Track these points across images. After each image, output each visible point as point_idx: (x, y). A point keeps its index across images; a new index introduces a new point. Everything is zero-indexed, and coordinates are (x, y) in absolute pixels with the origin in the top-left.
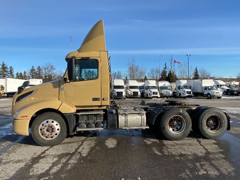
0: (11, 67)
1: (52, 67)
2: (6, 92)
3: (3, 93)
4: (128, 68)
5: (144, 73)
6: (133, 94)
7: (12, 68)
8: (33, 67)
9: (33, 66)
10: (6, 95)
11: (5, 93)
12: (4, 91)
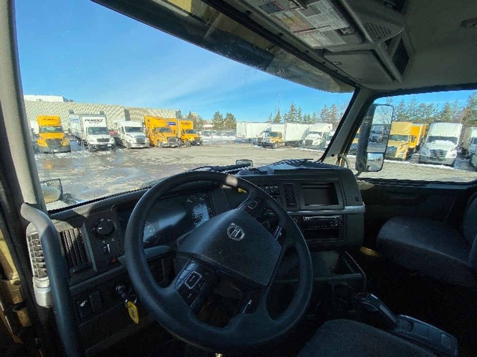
10: (284, 144)
11: (283, 142)
12: (283, 140)
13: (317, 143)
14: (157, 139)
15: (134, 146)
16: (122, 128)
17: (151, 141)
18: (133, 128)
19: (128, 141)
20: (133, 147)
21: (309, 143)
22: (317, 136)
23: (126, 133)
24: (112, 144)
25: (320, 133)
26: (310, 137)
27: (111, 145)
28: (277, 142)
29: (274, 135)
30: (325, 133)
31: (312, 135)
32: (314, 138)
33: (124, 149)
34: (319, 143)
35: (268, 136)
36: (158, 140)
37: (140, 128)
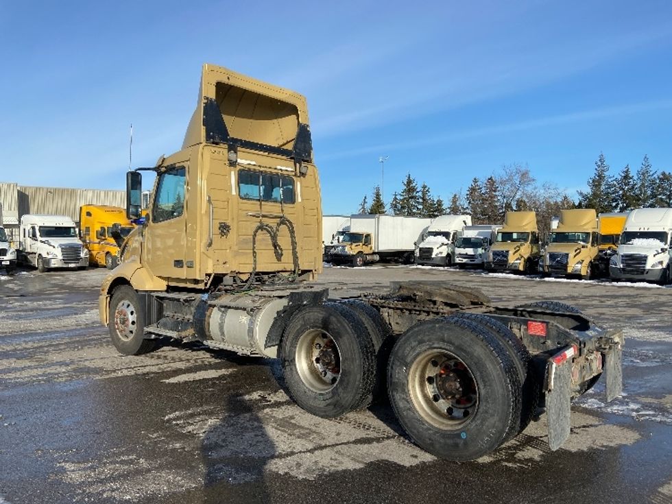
0: (424, 187)
1: (524, 175)
2: (376, 251)
3: (371, 252)
7: (427, 189)
8: (475, 181)
9: (475, 179)
10: (377, 258)
11: (374, 253)
12: (373, 248)
13: (441, 253)
14: (106, 250)
15: (54, 264)
16: (33, 228)
17: (91, 255)
18: (57, 228)
19: (44, 255)
20: (53, 266)
21: (426, 255)
22: (442, 239)
23: (40, 239)
24: (10, 261)
25: (446, 235)
26: (430, 242)
27: (8, 263)
28: (360, 253)
29: (354, 238)
30: (455, 234)
31: (431, 238)
32: (435, 243)
33: (34, 272)
34: (444, 255)
35: (344, 241)
36: (108, 253)
37: (70, 228)
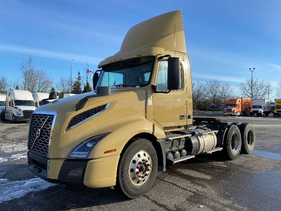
4: (22, 75)
5: (52, 83)
6: (22, 115)
